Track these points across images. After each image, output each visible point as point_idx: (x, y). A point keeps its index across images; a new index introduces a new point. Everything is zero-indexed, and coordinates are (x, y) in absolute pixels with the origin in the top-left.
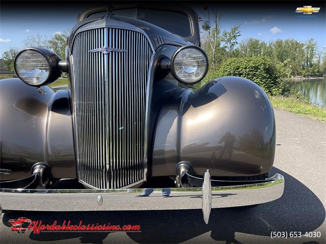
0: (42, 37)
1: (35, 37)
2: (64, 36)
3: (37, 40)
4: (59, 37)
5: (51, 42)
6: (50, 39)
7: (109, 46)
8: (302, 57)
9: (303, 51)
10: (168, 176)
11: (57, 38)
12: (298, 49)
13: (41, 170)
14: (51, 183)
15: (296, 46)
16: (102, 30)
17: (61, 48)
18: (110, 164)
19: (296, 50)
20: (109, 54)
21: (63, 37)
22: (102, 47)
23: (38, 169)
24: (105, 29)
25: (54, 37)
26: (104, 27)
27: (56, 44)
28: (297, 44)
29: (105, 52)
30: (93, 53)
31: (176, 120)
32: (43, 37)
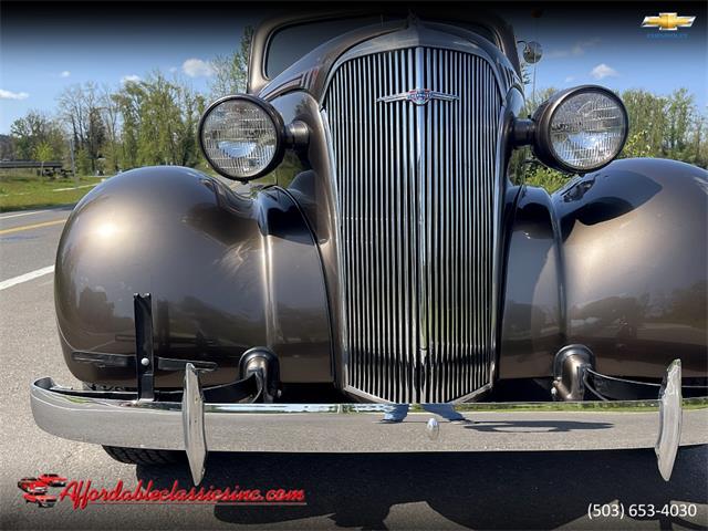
0: (97, 87)
1: (83, 87)
2: (145, 85)
3: (86, 94)
4: (135, 87)
5: (116, 98)
6: (114, 91)
7: (426, 87)
8: (662, 129)
9: (663, 115)
10: (532, 378)
11: (129, 90)
12: (652, 112)
13: (263, 365)
14: (280, 392)
15: (650, 104)
16: (403, 52)
17: (139, 111)
18: (427, 349)
19: (648, 114)
20: (426, 105)
21: (143, 88)
22: (411, 89)
23: (254, 363)
24: (417, 50)
25: (124, 88)
26: (417, 44)
27: (128, 102)
28: (650, 100)
29: (418, 102)
30: (389, 104)
31: (551, 255)
32: (100, 86)
